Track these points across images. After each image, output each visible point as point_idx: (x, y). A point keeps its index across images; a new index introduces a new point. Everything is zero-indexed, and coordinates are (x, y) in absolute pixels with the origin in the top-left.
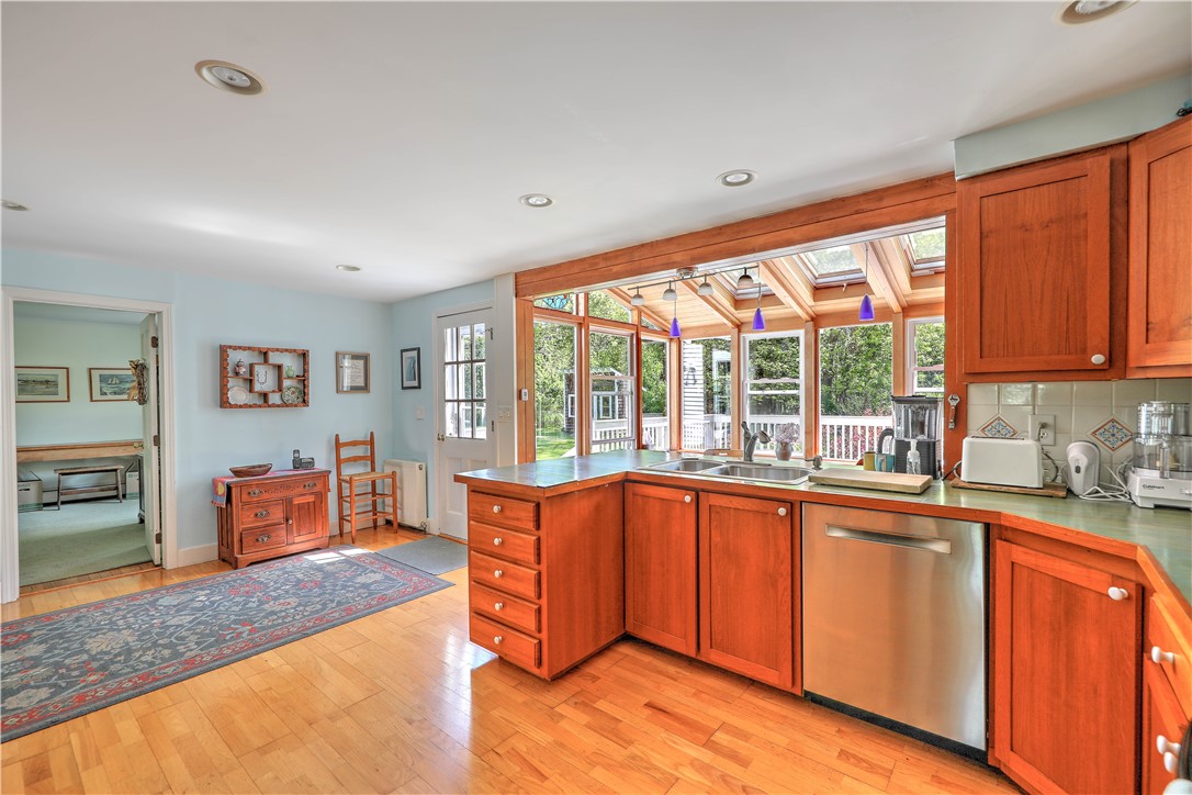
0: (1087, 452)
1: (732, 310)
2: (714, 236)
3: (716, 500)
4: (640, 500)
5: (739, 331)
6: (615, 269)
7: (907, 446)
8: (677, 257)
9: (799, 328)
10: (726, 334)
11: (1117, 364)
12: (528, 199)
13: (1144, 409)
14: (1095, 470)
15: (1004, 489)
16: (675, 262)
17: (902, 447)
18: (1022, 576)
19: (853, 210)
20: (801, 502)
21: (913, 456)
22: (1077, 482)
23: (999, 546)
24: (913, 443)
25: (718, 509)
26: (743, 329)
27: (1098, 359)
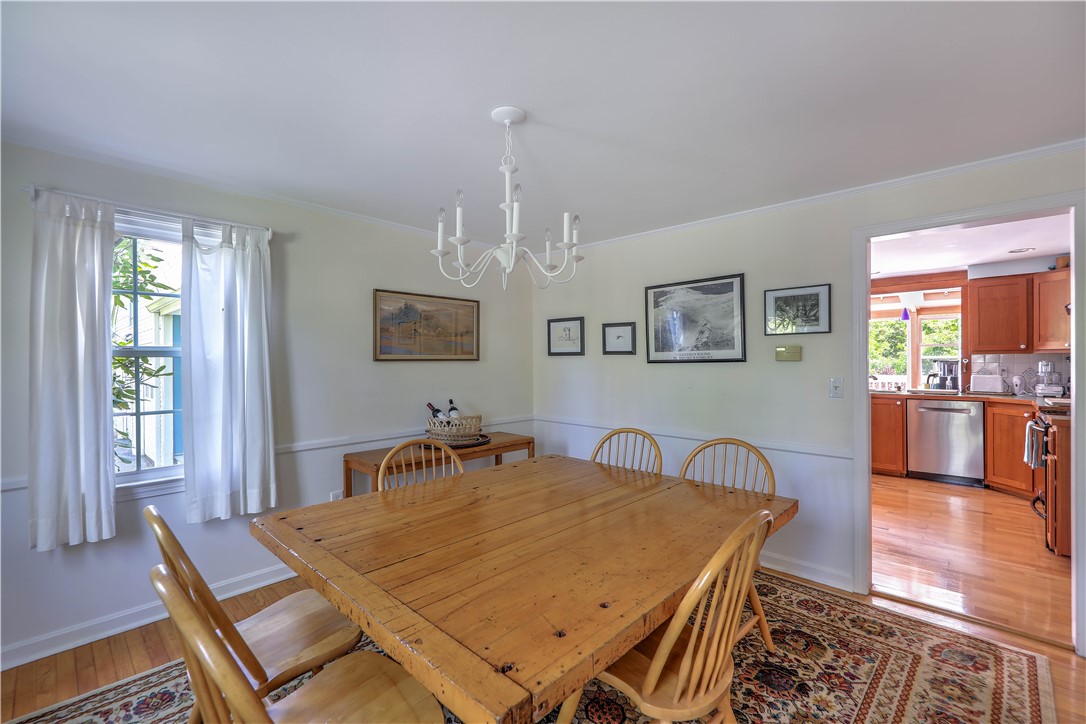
0: (1020, 379)
7: (946, 379)
11: (1030, 349)
13: (1040, 363)
14: (1023, 386)
15: (989, 393)
17: (943, 380)
18: (997, 417)
20: (906, 399)
21: (949, 383)
22: (1016, 390)
23: (989, 409)
24: (949, 378)
27: (1023, 346)
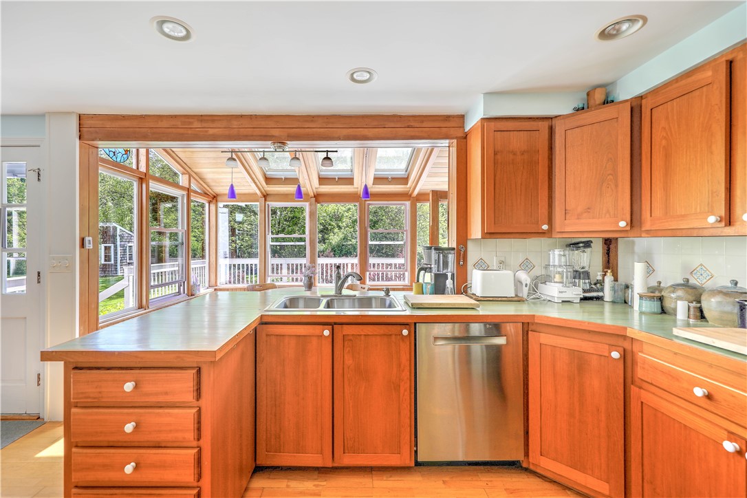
1: (264, 183)
2: (307, 121)
3: (348, 330)
4: (274, 340)
5: (265, 200)
6: (211, 131)
8: (275, 132)
9: (306, 201)
10: (255, 201)
11: (550, 231)
12: (164, 22)
15: (500, 299)
16: (273, 136)
19: (406, 125)
20: (415, 324)
21: (449, 283)
23: (531, 335)
24: (450, 275)
25: (351, 338)
26: (268, 199)
27: (545, 226)
